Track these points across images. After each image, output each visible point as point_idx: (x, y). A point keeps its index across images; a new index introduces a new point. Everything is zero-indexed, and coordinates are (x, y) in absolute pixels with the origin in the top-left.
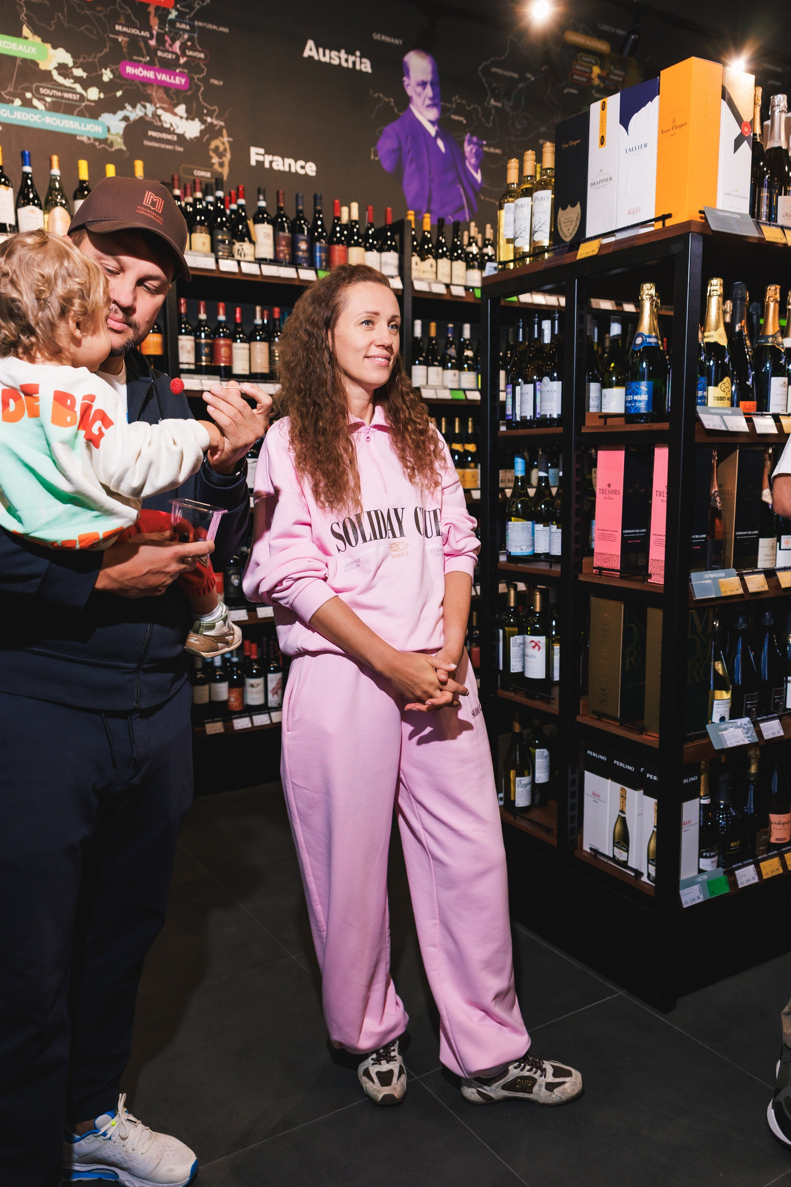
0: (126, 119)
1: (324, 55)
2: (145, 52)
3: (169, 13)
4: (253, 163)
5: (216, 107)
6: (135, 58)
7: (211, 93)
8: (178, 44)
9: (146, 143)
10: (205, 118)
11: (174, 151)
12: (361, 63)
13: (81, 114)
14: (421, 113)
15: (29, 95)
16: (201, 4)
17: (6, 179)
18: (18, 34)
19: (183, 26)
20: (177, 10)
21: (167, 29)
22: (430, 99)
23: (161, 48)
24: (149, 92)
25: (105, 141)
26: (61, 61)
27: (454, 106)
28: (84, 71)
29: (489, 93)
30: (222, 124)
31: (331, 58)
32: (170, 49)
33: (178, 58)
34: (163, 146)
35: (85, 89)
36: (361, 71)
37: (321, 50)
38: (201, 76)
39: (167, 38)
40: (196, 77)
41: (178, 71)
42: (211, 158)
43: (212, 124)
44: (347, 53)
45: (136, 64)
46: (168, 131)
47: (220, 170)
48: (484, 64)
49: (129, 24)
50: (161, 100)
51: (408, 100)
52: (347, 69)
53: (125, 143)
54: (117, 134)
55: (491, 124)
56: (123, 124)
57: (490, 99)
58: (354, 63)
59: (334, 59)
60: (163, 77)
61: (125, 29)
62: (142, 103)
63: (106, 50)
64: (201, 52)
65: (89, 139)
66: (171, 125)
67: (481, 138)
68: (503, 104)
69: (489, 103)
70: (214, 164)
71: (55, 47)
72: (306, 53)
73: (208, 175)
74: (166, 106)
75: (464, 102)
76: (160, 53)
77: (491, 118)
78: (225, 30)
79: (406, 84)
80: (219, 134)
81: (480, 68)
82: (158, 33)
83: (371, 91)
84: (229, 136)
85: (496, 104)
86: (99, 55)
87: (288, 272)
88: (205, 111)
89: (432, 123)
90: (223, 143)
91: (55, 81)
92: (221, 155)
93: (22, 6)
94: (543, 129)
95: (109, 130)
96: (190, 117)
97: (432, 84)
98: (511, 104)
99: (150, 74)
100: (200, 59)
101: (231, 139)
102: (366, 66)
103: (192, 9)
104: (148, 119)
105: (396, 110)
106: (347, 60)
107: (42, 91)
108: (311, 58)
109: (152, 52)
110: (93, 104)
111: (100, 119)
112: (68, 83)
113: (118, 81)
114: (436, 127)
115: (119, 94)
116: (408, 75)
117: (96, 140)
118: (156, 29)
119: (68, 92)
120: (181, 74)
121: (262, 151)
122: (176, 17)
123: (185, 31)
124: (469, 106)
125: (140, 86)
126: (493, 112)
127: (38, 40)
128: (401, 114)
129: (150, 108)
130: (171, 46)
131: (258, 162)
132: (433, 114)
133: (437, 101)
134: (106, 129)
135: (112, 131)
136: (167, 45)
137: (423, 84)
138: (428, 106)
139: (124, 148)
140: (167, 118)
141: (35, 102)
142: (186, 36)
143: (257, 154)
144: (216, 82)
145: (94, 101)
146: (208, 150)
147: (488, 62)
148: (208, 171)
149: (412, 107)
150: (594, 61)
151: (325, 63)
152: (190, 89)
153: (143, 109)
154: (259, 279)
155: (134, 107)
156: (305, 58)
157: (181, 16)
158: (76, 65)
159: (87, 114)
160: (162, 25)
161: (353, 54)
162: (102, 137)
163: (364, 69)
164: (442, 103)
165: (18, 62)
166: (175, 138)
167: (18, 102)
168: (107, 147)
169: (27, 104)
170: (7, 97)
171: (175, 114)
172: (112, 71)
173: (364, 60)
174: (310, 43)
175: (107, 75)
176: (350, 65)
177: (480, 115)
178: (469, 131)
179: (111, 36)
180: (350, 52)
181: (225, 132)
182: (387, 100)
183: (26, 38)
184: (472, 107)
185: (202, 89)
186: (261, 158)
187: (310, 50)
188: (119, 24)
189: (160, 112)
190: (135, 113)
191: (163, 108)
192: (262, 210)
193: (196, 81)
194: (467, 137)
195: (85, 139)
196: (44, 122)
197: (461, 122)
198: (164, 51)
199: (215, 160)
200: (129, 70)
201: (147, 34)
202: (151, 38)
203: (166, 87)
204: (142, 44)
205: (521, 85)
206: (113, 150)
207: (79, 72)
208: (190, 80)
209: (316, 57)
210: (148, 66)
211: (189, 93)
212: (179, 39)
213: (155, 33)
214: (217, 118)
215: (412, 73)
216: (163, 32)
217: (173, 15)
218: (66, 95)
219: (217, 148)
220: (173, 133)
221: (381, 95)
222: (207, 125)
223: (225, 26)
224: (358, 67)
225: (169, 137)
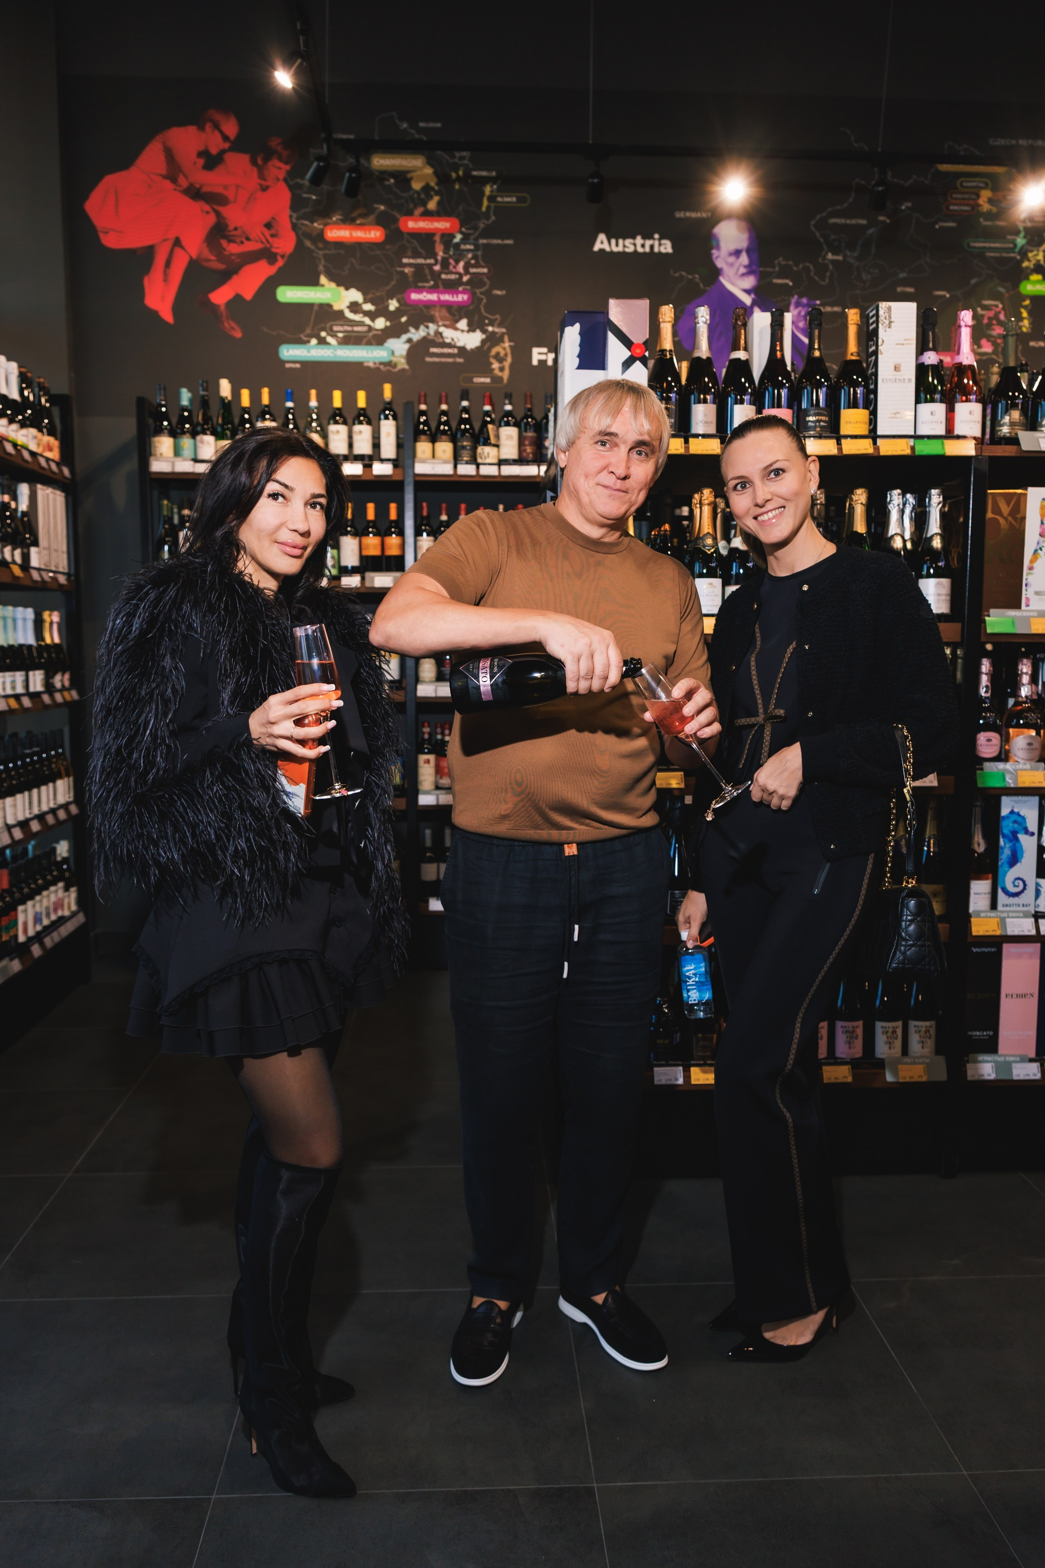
0: (409, 341)
1: (617, 245)
2: (429, 277)
3: (454, 237)
4: (535, 362)
5: (498, 316)
6: (420, 284)
7: (494, 305)
8: (462, 264)
9: (428, 359)
10: (486, 327)
11: (455, 363)
12: (660, 245)
13: (369, 343)
14: (733, 284)
15: (323, 334)
16: (486, 222)
17: (271, 415)
18: (315, 283)
19: (468, 247)
20: (461, 233)
21: (451, 253)
22: (745, 267)
23: (446, 271)
24: (432, 313)
25: (389, 364)
26: (353, 299)
27: (777, 269)
28: (373, 304)
29: (825, 247)
30: (504, 330)
31: (624, 246)
32: (454, 270)
33: (461, 276)
34: (443, 360)
35: (373, 320)
36: (660, 253)
37: (613, 241)
38: (483, 290)
39: (452, 261)
40: (478, 291)
41: (460, 289)
42: (491, 364)
43: (493, 333)
44: (644, 238)
45: (420, 290)
46: (449, 346)
47: (500, 374)
48: (818, 217)
49: (416, 255)
50: (443, 319)
51: (718, 272)
52: (645, 254)
53: (408, 363)
54: (401, 356)
55: (827, 280)
56: (407, 346)
57: (827, 254)
58: (652, 247)
59: (628, 247)
60: (446, 297)
61: (412, 261)
62: (426, 324)
63: (394, 283)
64: (483, 267)
65: (375, 363)
66: (453, 339)
67: (812, 298)
68: (845, 256)
69: (824, 258)
70: (493, 370)
71: (347, 289)
72: (597, 247)
73: (488, 380)
74: (447, 323)
75: (791, 263)
76: (443, 276)
77: (828, 274)
78: (509, 242)
79: (714, 256)
80: (500, 340)
81: (813, 222)
82: (443, 259)
83: (671, 271)
84: (510, 341)
85: (835, 257)
86: (388, 288)
87: (531, 470)
88: (487, 321)
89: (747, 292)
90: (504, 349)
91: (346, 318)
92: (500, 359)
93: (320, 259)
94: (901, 275)
95: (393, 353)
96: (472, 328)
97: (749, 251)
98: (856, 254)
99: (433, 297)
100: (484, 274)
101: (512, 344)
102: (666, 247)
103: (476, 228)
104: (430, 337)
105: (702, 286)
106: (643, 246)
107: (335, 328)
108: (602, 251)
109: (436, 276)
110: (379, 333)
111: (386, 345)
112: (357, 317)
113: (403, 308)
114: (753, 296)
115: (404, 319)
116: (718, 248)
117: (381, 363)
118: (441, 255)
119: (357, 326)
120: (463, 292)
121: (545, 350)
122: (462, 240)
123: (469, 251)
124: (797, 266)
125: (424, 309)
126: (831, 267)
127: (333, 285)
128: (708, 288)
129: (432, 327)
130: (455, 267)
131: (540, 361)
132: (749, 282)
133: (754, 267)
134: (390, 352)
135: (397, 353)
136: (451, 268)
137: (737, 253)
138: (743, 275)
139: (407, 367)
140: (448, 334)
141: (330, 339)
142: (470, 256)
143: (540, 353)
144: (499, 292)
145: (381, 330)
146: (489, 357)
147: (824, 214)
148: (487, 377)
149: (722, 279)
150: (982, 185)
151: (619, 253)
152: (472, 303)
153: (426, 330)
154: (498, 480)
155: (417, 328)
156: (596, 252)
157: (465, 240)
158: (366, 301)
159: (374, 342)
160: (446, 251)
161: (651, 237)
162: (386, 360)
163: (663, 250)
164: (762, 269)
165: (316, 308)
166: (456, 351)
167: (314, 341)
168: (390, 368)
169: (322, 342)
170: (305, 339)
171: (456, 329)
172: (398, 301)
173: (663, 242)
174: (602, 237)
175: (393, 305)
176: (647, 249)
177: (812, 274)
178: (797, 293)
179: (399, 269)
180: (647, 236)
181: (506, 338)
182: (690, 277)
183: (323, 286)
184: (801, 266)
185: (485, 301)
186: (543, 357)
187: (602, 243)
188: (406, 257)
189: (442, 329)
190: (416, 335)
191: (445, 326)
192: (508, 414)
193: (479, 295)
194: (793, 300)
195: (371, 365)
196: (335, 355)
197: (787, 285)
198: (447, 273)
199: (496, 365)
200: (414, 296)
201: (432, 261)
202: (436, 264)
203: (448, 306)
204: (427, 271)
205: (871, 231)
206: (396, 370)
207: (368, 307)
208: (473, 295)
209: (608, 249)
210: (431, 290)
211: (471, 308)
212: (462, 260)
213: (439, 258)
214: (499, 326)
215: (723, 244)
216: (446, 256)
217: (458, 238)
218: (356, 329)
219: (498, 354)
220: (454, 346)
221: (684, 273)
222: (488, 334)
223: (509, 238)
224: (656, 250)
225: (450, 351)
